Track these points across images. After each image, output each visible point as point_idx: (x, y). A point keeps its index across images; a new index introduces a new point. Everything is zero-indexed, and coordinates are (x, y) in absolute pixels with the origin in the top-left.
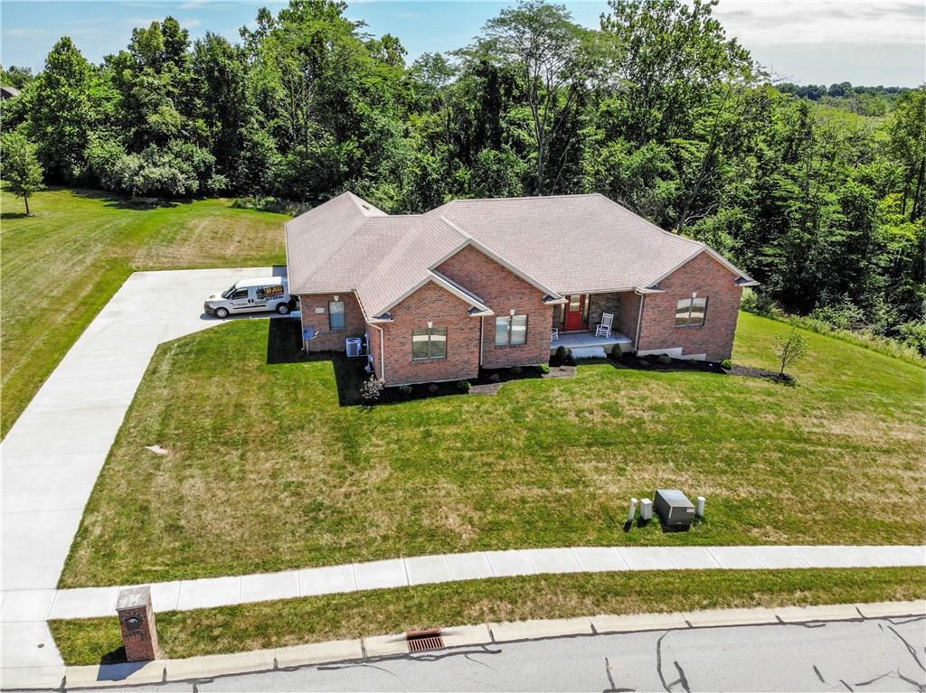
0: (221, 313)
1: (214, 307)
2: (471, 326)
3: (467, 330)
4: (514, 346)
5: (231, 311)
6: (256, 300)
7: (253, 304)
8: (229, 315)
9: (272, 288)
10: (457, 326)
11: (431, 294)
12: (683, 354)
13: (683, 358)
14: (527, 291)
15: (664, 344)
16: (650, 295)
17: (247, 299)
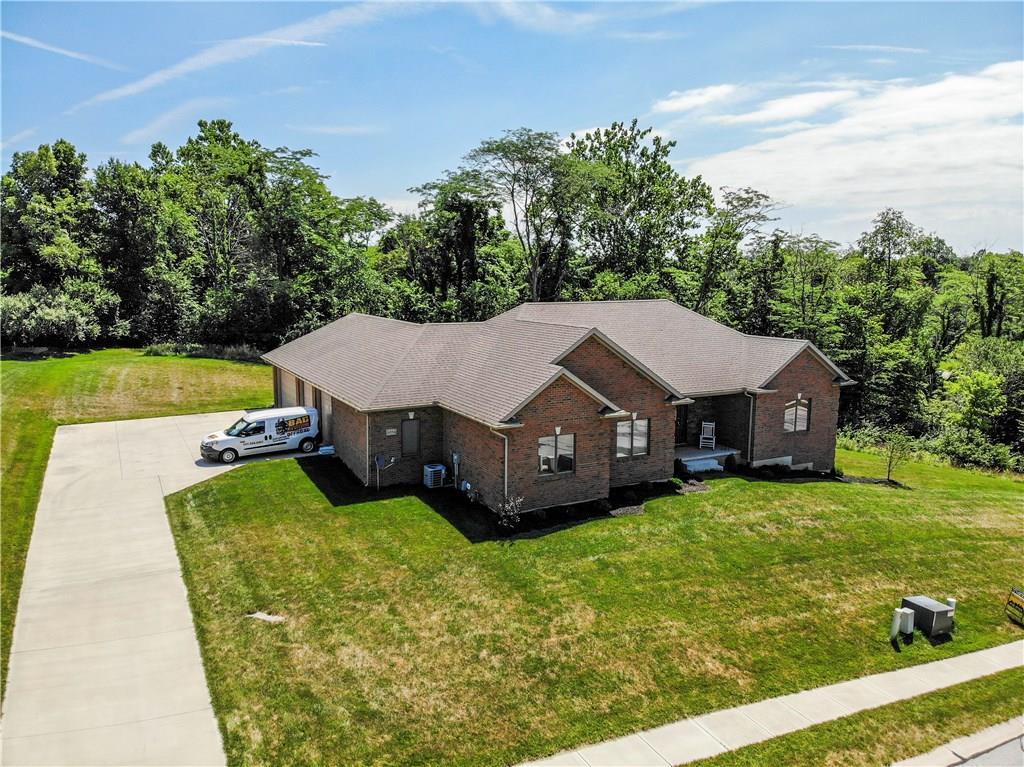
0: (227, 456)
1: (219, 448)
2: (602, 431)
3: (596, 437)
4: (637, 458)
5: (242, 452)
6: (274, 434)
7: (271, 442)
8: (238, 459)
9: (295, 420)
10: (587, 432)
11: (559, 391)
12: (793, 464)
13: (793, 468)
14: (649, 391)
15: (775, 453)
16: (762, 394)
17: (263, 435)
